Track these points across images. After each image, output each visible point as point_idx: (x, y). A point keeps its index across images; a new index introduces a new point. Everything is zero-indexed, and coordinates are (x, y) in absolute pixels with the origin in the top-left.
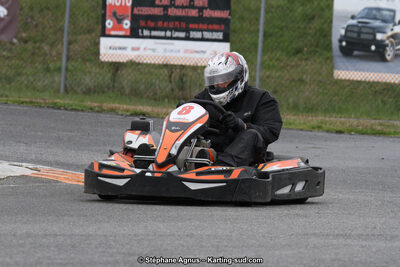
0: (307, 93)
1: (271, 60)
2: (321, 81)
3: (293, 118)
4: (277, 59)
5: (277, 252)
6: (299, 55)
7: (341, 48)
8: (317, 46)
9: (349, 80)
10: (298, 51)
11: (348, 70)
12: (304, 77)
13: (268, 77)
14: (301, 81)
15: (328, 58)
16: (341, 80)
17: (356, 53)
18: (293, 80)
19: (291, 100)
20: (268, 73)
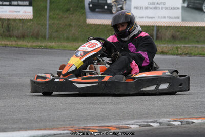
0: (73, 31)
1: (54, 15)
2: (80, 25)
3: (66, 44)
4: (57, 14)
5: (59, 113)
6: (68, 12)
7: (90, 7)
8: (77, 7)
9: (94, 24)
10: (68, 10)
11: (93, 19)
12: (71, 23)
13: (53, 23)
14: (70, 25)
15: (83, 13)
16: (90, 24)
17: (97, 10)
18: (66, 25)
19: (65, 35)
20: (53, 22)
